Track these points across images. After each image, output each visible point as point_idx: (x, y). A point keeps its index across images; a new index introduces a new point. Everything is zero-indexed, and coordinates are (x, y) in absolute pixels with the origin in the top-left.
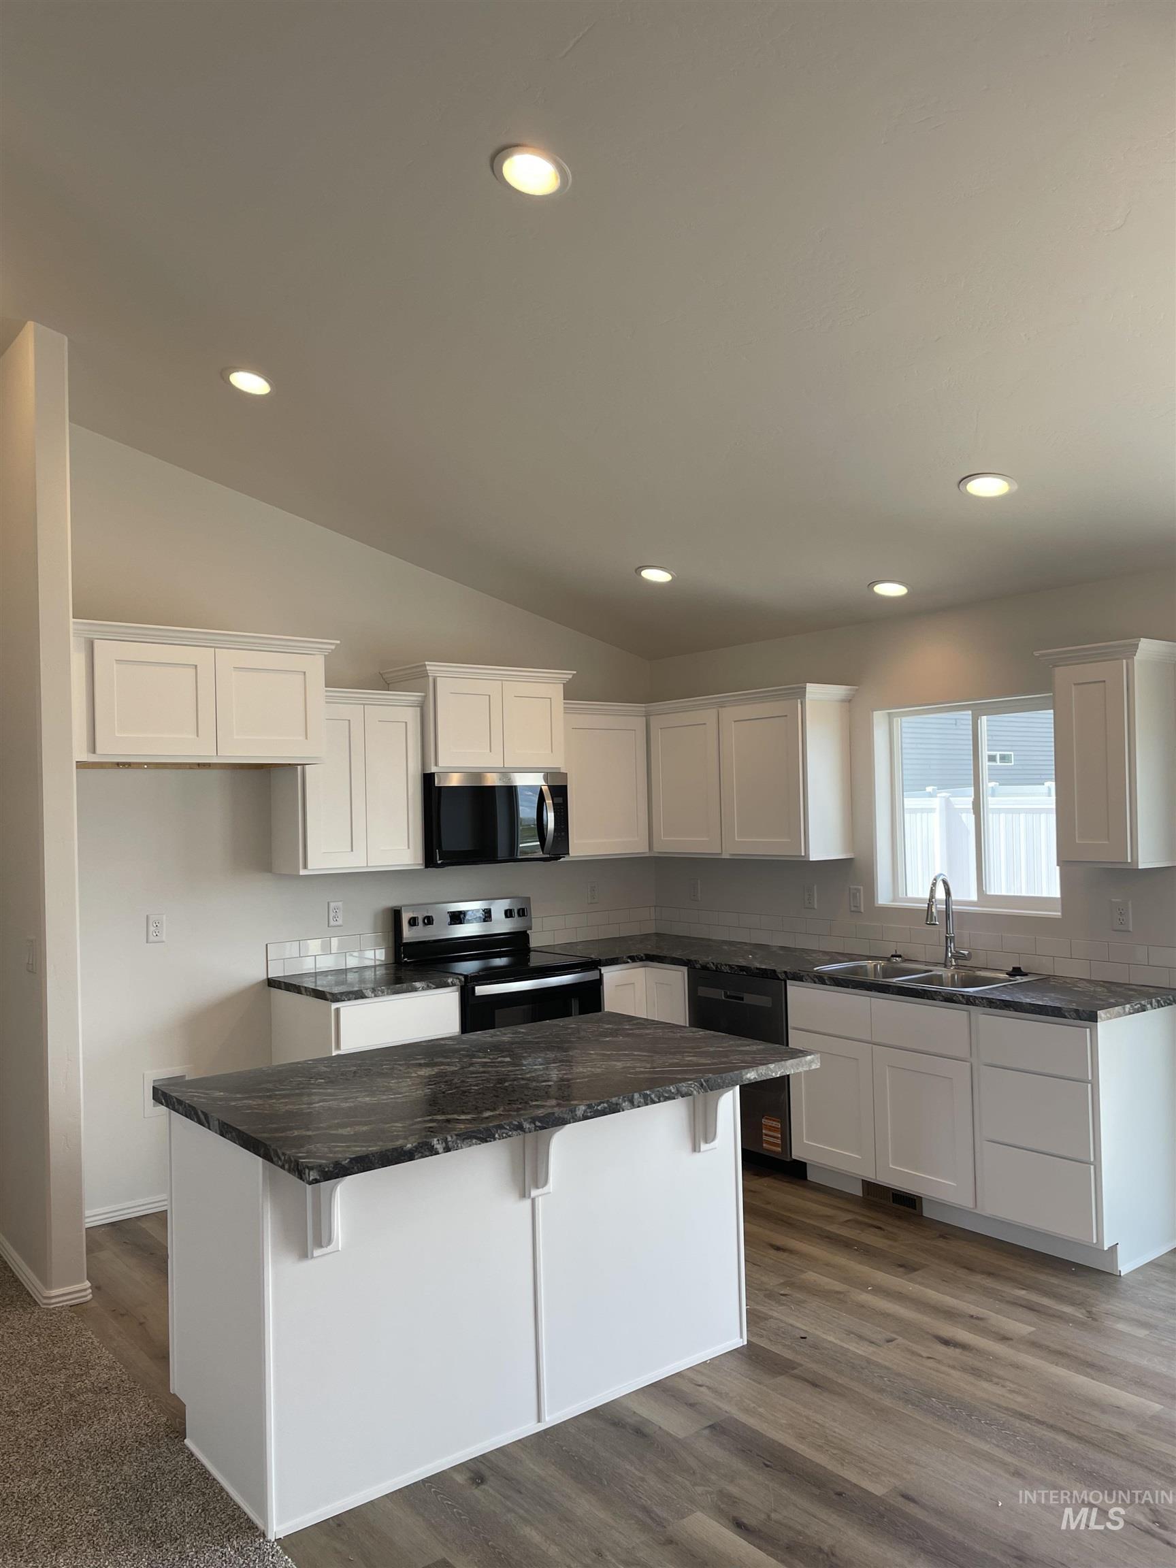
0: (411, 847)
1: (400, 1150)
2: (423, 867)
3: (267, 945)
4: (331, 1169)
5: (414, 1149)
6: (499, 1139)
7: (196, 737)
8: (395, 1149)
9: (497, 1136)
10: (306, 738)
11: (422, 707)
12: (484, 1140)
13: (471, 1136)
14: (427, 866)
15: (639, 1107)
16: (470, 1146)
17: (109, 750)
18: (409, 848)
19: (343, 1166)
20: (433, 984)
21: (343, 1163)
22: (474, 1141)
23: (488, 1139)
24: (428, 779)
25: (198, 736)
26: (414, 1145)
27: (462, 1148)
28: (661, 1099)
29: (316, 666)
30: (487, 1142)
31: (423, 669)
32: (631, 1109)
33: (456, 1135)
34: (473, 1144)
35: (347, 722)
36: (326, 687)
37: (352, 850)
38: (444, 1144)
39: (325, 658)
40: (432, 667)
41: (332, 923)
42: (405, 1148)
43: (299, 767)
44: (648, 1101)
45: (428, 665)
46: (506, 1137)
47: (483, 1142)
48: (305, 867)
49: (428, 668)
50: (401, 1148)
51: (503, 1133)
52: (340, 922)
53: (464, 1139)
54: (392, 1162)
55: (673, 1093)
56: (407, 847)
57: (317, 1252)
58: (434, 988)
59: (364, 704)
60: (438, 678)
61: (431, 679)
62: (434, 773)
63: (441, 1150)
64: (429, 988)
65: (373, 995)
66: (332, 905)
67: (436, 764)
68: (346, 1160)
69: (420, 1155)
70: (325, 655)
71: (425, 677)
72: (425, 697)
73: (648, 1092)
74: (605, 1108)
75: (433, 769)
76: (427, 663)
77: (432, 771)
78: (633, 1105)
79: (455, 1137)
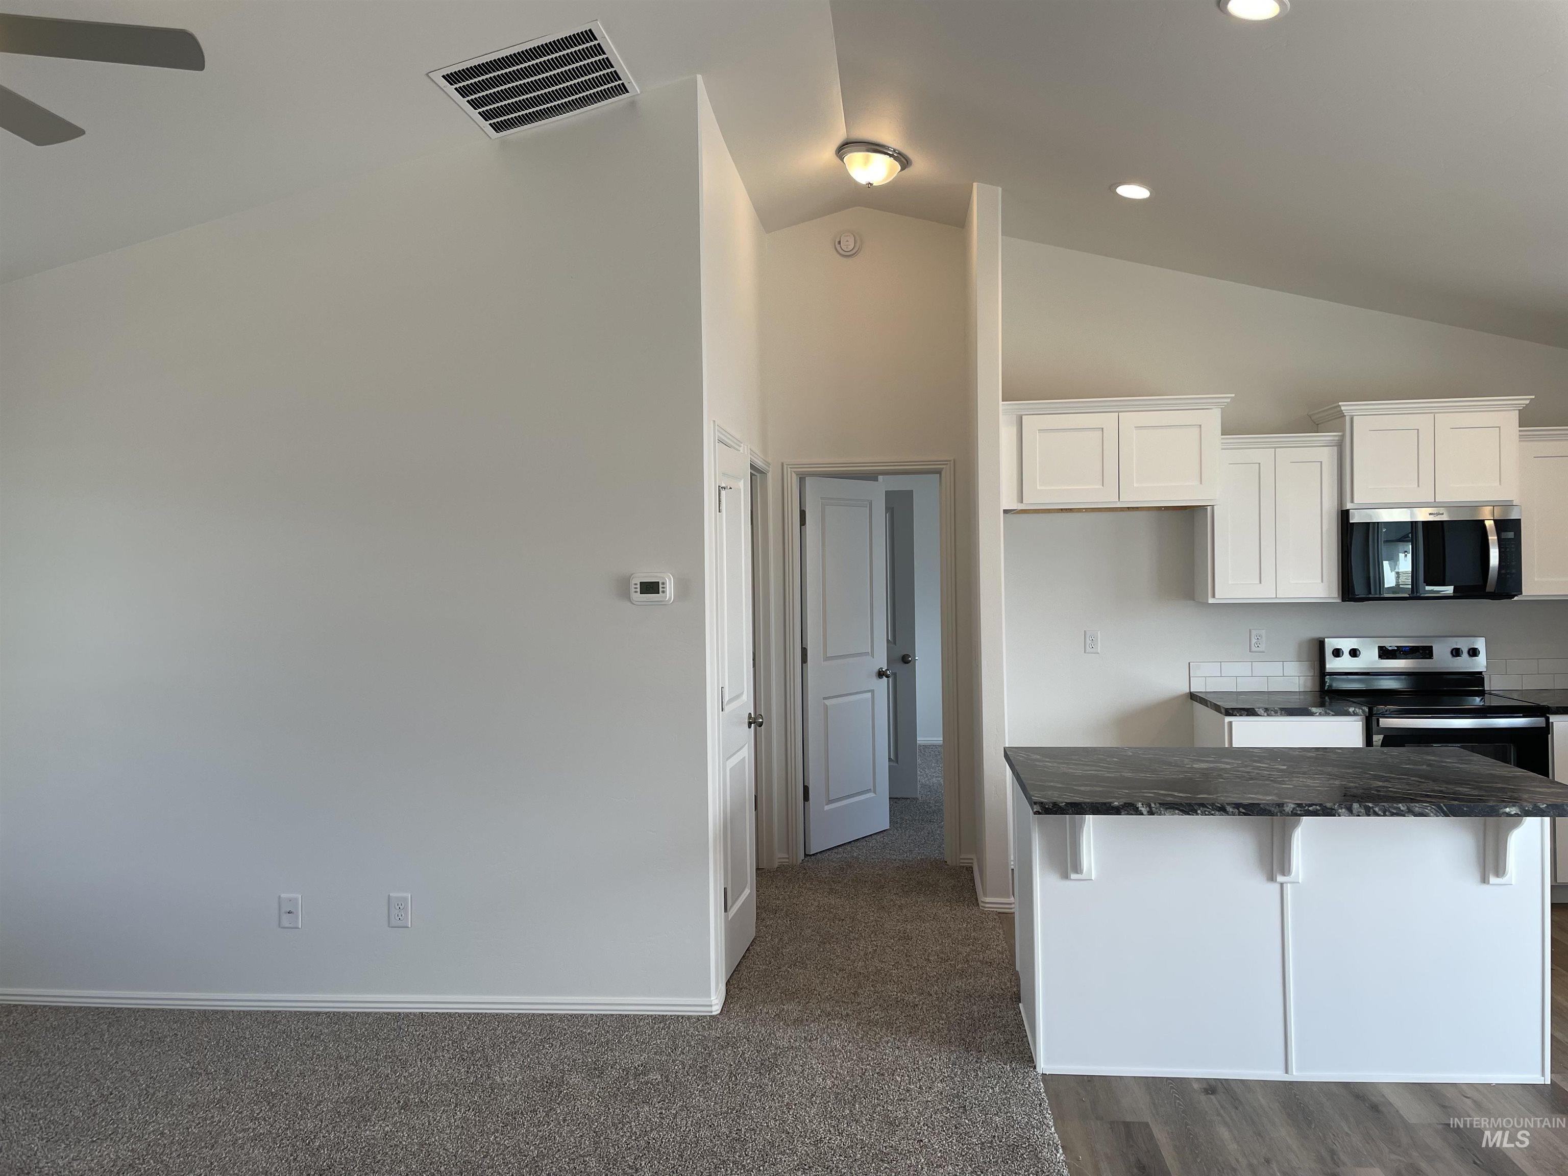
0: (1324, 581)
1: (1108, 805)
2: (1339, 601)
3: (1189, 663)
4: (1050, 807)
5: (1121, 807)
6: (1201, 815)
7: (1101, 487)
8: (1105, 804)
9: (1199, 812)
10: (1201, 483)
11: (1340, 445)
12: (1187, 813)
13: (1174, 807)
14: (1344, 599)
15: (1359, 816)
16: (1173, 815)
17: (1032, 500)
18: (1322, 582)
19: (1061, 807)
20: (1332, 711)
21: (1060, 805)
22: (1177, 811)
23: (1190, 813)
24: (1344, 515)
25: (1103, 486)
26: (1121, 803)
27: (1165, 815)
28: (1387, 813)
29: (1212, 419)
30: (1189, 814)
31: (1338, 409)
32: (1349, 816)
33: (1160, 804)
34: (1176, 814)
35: (1258, 465)
36: (1222, 435)
37: (1260, 583)
38: (1148, 809)
39: (1222, 411)
40: (1346, 407)
41: (1254, 649)
42: (1112, 805)
43: (1209, 507)
44: (1369, 812)
45: (1343, 405)
46: (1208, 815)
47: (1186, 814)
48: (1214, 596)
49: (1343, 408)
50: (1110, 803)
51: (1205, 811)
52: (1262, 647)
53: (1167, 809)
54: (1101, 813)
55: (1402, 811)
56: (1320, 581)
57: (1073, 876)
58: (1333, 715)
59: (1275, 448)
60: (1355, 417)
61: (1348, 418)
62: (1349, 510)
63: (1145, 813)
64: (1327, 714)
65: (1266, 714)
66: (1254, 633)
67: (1352, 501)
68: (1062, 803)
69: (1126, 812)
70: (1222, 408)
71: (1342, 417)
72: (1343, 436)
73: (1370, 805)
74: (1318, 810)
75: (1349, 506)
76: (1340, 403)
77: (1347, 508)
78: (1351, 812)
79: (1158, 805)
